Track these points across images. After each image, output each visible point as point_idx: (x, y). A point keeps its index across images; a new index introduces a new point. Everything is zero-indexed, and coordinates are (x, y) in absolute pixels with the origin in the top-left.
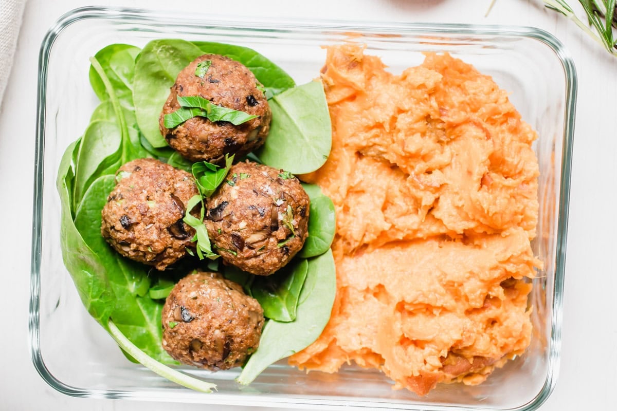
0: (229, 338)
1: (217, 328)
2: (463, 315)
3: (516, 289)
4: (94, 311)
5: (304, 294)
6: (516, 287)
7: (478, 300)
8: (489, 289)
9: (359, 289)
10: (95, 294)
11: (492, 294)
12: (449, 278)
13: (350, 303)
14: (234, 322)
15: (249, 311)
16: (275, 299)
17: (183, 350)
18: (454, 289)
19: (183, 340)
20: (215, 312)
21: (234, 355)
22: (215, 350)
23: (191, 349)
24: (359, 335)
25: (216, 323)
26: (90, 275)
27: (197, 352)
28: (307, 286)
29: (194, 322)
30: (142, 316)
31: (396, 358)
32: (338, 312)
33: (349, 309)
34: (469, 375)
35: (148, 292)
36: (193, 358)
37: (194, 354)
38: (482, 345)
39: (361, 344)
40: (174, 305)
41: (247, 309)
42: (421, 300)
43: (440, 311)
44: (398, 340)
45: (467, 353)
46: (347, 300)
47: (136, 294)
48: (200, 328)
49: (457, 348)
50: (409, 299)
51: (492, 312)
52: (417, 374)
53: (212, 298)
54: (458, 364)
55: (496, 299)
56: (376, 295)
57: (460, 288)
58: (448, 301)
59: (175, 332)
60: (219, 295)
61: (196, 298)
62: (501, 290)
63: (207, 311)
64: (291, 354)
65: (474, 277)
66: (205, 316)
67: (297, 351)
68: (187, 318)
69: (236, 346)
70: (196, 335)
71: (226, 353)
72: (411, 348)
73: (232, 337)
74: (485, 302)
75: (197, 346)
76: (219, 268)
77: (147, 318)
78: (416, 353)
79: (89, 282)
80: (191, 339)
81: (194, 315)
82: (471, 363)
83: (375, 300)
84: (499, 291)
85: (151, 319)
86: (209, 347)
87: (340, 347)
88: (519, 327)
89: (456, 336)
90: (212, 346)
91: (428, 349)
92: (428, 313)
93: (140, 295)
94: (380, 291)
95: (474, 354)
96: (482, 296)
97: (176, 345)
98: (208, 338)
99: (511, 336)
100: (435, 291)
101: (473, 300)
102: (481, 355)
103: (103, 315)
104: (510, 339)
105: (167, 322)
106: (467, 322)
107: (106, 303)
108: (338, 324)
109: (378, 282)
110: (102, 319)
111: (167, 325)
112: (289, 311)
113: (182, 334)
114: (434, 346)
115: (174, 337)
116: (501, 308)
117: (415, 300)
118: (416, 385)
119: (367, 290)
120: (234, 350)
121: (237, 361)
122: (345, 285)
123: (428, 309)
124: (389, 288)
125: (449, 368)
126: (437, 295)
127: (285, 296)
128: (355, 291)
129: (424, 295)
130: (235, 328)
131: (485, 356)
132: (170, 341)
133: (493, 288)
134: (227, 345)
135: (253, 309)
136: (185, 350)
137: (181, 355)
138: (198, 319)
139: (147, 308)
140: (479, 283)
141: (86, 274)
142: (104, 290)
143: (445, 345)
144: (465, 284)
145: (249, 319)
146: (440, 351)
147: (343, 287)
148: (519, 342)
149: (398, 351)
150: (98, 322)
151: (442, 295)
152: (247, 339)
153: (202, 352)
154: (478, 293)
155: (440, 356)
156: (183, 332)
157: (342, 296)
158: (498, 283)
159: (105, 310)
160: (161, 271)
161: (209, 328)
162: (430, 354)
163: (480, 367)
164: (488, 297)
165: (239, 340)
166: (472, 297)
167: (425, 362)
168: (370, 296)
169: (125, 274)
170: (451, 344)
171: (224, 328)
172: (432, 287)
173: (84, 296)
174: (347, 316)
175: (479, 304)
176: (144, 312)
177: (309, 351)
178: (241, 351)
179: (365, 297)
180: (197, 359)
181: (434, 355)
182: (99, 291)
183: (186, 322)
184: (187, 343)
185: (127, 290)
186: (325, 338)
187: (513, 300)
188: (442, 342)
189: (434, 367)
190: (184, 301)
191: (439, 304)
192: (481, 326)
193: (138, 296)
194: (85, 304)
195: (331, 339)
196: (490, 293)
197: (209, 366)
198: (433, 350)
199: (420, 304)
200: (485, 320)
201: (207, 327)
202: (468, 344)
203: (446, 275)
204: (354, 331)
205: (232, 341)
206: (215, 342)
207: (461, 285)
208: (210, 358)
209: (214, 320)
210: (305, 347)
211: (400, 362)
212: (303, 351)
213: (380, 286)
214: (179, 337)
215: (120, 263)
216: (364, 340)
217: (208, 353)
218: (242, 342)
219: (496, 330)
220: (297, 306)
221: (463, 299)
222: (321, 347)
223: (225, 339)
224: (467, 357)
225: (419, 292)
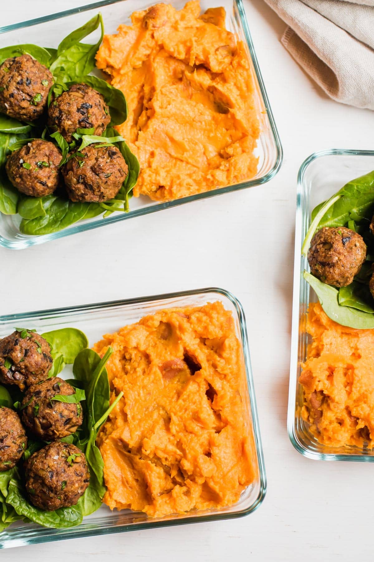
0: (333, 265)
1: (339, 258)
2: (347, 404)
3: (359, 438)
4: (348, 187)
5: (355, 311)
6: (361, 438)
7: (357, 412)
8: (363, 419)
9: (358, 344)
10: (359, 187)
11: (359, 421)
12: (369, 395)
13: (349, 339)
14: (342, 268)
15: (348, 277)
16: (350, 294)
17: (324, 239)
18: (363, 398)
19: (331, 238)
20: (349, 257)
21: (322, 268)
22: (325, 257)
23: (325, 243)
24: (331, 344)
25: (342, 258)
26: (371, 184)
27: (323, 247)
28: (359, 313)
29: (342, 245)
30: (338, 216)
31: (321, 364)
32: (344, 331)
33: (345, 338)
34: (308, 409)
35: (352, 219)
36: (319, 244)
37: (321, 245)
38: (330, 415)
39: (327, 344)
40: (350, 233)
41: (349, 276)
42: (356, 379)
43: (349, 391)
44: (332, 364)
45: (325, 406)
46: (350, 337)
47: (352, 212)
48: (339, 248)
49: (328, 399)
50: (356, 371)
51: (348, 421)
52: (314, 375)
53: (356, 255)
54: (317, 402)
55: (356, 423)
56: (354, 354)
57: (363, 402)
58: (355, 395)
59: (335, 234)
60: (358, 259)
61: (356, 246)
62: (363, 426)
63: (348, 252)
64: (321, 303)
65: (370, 410)
66: (346, 251)
67: (323, 306)
68: (344, 240)
69: (328, 269)
70: (335, 246)
71: (323, 264)
72: (327, 373)
73: (333, 267)
74: (355, 417)
75: (327, 247)
76: (367, 261)
77: (336, 219)
78: (324, 375)
79: (367, 184)
80: (332, 243)
81: (346, 244)
82: (318, 409)
83: (351, 354)
84: (361, 425)
85: (336, 222)
86: (328, 254)
87: (324, 332)
88: (340, 438)
89: (337, 399)
90: (328, 255)
91: (327, 383)
92: (346, 384)
93: (351, 215)
94: (357, 356)
95: (324, 411)
96: (359, 415)
97: (327, 235)
98: (334, 253)
99: (334, 433)
100: (361, 387)
101: (357, 409)
102: (323, 415)
103: (346, 192)
104: (332, 433)
105: (341, 230)
106: (343, 407)
107: (354, 194)
108: (336, 331)
109: (362, 355)
110: (343, 191)
111: (339, 229)
112: (345, 302)
113: (335, 238)
114: (329, 386)
115: (332, 233)
116: (350, 428)
117: (355, 375)
118: (306, 375)
119: (357, 349)
120: (325, 268)
121: (317, 270)
122: (360, 335)
123: (349, 384)
124: (360, 361)
125: (315, 396)
126: (359, 388)
127: (353, 300)
128: (356, 342)
129: (359, 381)
130: (339, 269)
131: (323, 417)
132: (329, 231)
133: (364, 422)
134: (328, 264)
135: (348, 279)
136: (324, 240)
137: (321, 237)
138: (344, 247)
139: (343, 219)
140: (367, 413)
141: (371, 182)
142: (362, 192)
143: (331, 393)
144: (366, 405)
145: (344, 277)
146: (327, 389)
147: (358, 334)
148: (329, 438)
149: (325, 365)
150: (342, 189)
151: (359, 391)
152: (332, 276)
153: (323, 249)
154: (361, 413)
155: (323, 390)
156: (337, 238)
157: (352, 334)
158: (367, 424)
159: (349, 193)
160: (369, 226)
161: (339, 253)
162: (324, 384)
163: (315, 415)
164: (358, 419)
165: (332, 271)
166: (359, 409)
167: (319, 381)
168: (353, 351)
169: (363, 206)
170: (332, 396)
171: (339, 262)
172: (363, 385)
173: (357, 181)
174: (341, 337)
175: (354, 413)
176: (340, 217)
177: (322, 313)
178: (324, 272)
179: (353, 347)
180: (318, 247)
181: (324, 386)
182: (361, 189)
183: (342, 240)
184: (329, 241)
185: (354, 207)
186: (329, 323)
187: (352, 437)
188: (333, 390)
189: (317, 386)
190: (354, 239)
191: (353, 389)
192: (339, 415)
193: (350, 213)
194: (352, 181)
195: (328, 327)
196: (360, 420)
197: (313, 255)
198: (327, 386)
199: (353, 379)
200: (343, 417)
201: (340, 252)
202: (332, 406)
203: (371, 393)
204: (333, 341)
205: (331, 267)
206: (331, 257)
207: (365, 402)
208: (319, 255)
209: (343, 256)
210: (325, 311)
211: (319, 366)
212: (322, 310)
213: (359, 357)
214: (333, 236)
215: (369, 203)
216: (328, 346)
217: (323, 253)
218: (330, 273)
219: (336, 425)
220: (347, 306)
221: (356, 404)
222: (324, 321)
223: (332, 263)
224: (322, 406)
225: (360, 377)
